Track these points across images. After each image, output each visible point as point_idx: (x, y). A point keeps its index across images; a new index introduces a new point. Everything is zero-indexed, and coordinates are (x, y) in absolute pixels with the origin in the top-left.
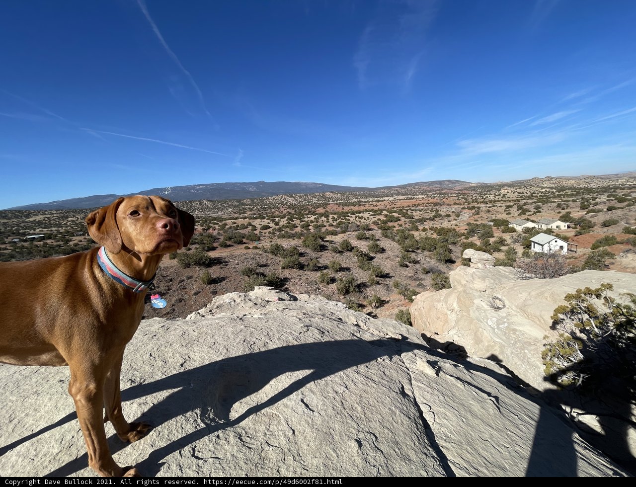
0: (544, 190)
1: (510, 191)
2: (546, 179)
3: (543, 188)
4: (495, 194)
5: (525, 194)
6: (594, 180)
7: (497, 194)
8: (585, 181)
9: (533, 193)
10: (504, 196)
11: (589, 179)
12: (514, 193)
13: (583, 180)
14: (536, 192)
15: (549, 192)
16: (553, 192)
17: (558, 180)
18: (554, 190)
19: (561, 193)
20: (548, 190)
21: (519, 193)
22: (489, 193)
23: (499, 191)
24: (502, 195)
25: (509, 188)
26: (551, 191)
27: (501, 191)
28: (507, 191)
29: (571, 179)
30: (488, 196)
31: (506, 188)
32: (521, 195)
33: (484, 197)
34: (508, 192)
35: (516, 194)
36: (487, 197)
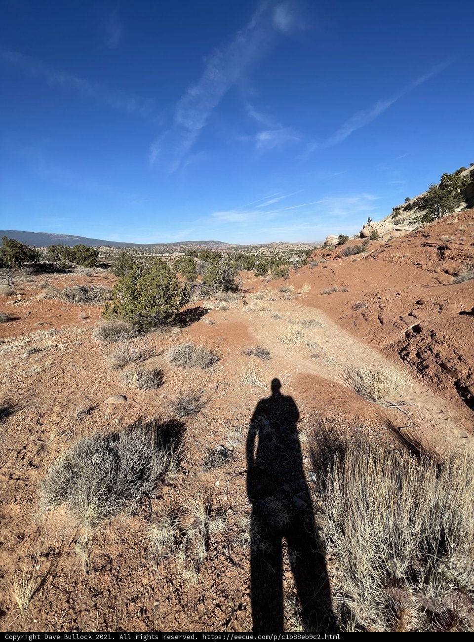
0: (283, 251)
2: (280, 243)
3: (282, 249)
7: (257, 252)
9: (279, 252)
10: (262, 254)
12: (268, 252)
17: (287, 245)
18: (289, 251)
20: (285, 250)
22: (252, 252)
26: (287, 251)
27: (259, 250)
28: (263, 251)
29: (295, 244)
31: (261, 248)
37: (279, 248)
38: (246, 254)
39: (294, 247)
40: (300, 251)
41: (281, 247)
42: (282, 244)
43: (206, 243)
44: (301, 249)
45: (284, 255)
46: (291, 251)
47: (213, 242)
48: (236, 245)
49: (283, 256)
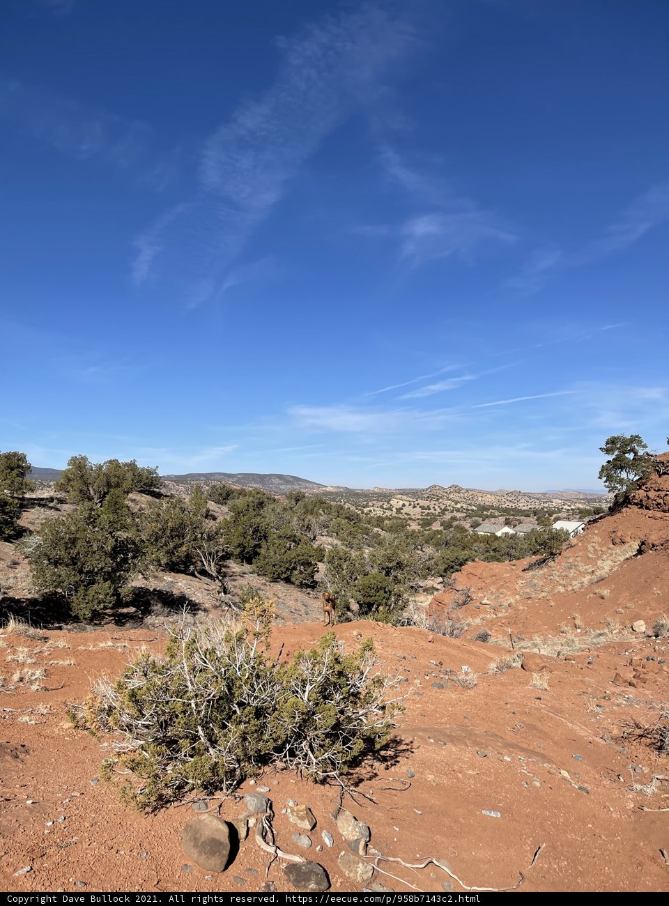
0: (459, 506)
1: (407, 504)
2: (452, 490)
3: (457, 503)
4: (382, 507)
5: (432, 511)
6: (520, 497)
7: (385, 506)
8: (509, 498)
9: (446, 510)
10: (399, 510)
11: (513, 496)
12: (414, 507)
13: (506, 497)
14: (449, 508)
15: (468, 510)
16: (473, 510)
17: (471, 493)
18: (475, 508)
19: (485, 513)
20: (465, 506)
21: (422, 508)
22: (370, 504)
23: (388, 502)
24: (394, 509)
25: (405, 497)
26: (470, 508)
27: (391, 502)
28: (401, 502)
29: (492, 493)
30: (371, 508)
31: (399, 496)
32: (427, 511)
33: (366, 510)
34: (404, 505)
35: (418, 509)
36: (370, 511)
37: (448, 499)
38: (353, 508)
39: (489, 500)
40: (506, 511)
41: (455, 496)
42: (458, 490)
43: (261, 478)
44: (508, 505)
45: (459, 515)
46: (484, 508)
47: (280, 477)
48: (338, 487)
49: (454, 519)
